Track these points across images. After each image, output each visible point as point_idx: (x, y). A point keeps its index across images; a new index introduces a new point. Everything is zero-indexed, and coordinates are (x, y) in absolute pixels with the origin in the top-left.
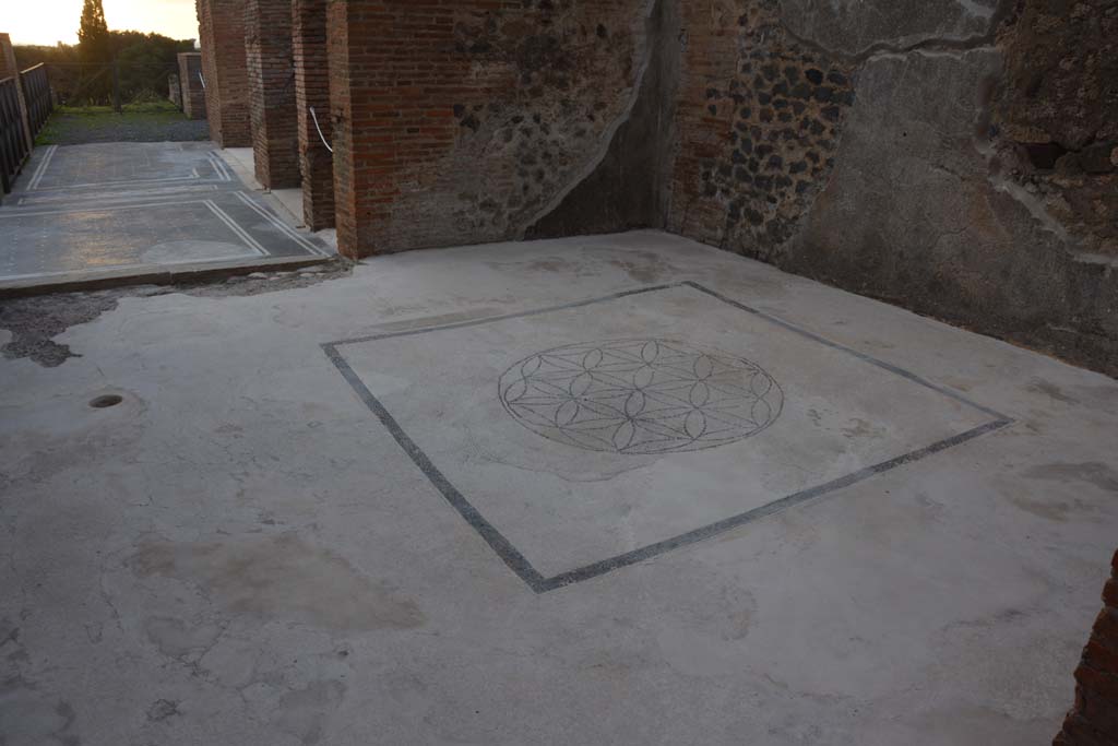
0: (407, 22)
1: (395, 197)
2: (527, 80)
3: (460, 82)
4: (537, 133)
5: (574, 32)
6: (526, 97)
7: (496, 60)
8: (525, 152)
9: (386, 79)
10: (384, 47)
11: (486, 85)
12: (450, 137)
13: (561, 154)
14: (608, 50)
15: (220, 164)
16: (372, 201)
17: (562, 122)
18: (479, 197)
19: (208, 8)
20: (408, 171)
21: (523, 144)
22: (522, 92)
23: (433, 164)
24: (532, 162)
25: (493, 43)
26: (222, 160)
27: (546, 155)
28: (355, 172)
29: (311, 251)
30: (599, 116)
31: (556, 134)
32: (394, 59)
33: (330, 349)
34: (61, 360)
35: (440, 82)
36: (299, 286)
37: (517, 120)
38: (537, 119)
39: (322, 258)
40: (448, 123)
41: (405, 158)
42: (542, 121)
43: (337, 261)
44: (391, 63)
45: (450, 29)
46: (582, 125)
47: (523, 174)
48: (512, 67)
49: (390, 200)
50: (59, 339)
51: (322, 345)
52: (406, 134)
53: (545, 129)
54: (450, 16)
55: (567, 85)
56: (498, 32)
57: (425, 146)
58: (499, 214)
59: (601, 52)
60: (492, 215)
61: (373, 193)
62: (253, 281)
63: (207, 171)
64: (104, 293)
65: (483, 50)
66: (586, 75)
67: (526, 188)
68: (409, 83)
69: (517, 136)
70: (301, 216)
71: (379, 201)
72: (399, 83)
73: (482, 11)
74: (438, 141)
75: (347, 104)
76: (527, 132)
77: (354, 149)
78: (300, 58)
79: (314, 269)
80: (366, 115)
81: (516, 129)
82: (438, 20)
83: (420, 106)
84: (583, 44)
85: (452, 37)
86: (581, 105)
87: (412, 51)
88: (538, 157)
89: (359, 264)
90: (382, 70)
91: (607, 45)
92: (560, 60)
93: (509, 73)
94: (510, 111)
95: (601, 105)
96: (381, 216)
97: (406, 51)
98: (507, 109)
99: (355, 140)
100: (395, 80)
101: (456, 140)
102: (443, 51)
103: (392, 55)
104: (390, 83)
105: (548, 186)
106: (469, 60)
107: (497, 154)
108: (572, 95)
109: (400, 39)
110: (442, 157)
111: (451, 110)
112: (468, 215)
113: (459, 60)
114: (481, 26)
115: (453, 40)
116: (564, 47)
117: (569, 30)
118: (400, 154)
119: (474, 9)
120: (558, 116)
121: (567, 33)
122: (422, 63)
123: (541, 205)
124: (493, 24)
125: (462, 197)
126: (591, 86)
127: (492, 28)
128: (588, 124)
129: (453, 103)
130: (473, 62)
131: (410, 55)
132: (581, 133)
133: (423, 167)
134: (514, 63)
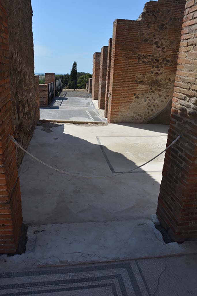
0: (126, 75)
1: (119, 111)
2: (151, 89)
3: (136, 88)
4: (152, 101)
6: (150, 93)
7: (144, 84)
8: (149, 105)
9: (120, 87)
10: (121, 80)
11: (141, 90)
12: (132, 100)
13: (157, 106)
14: (171, 84)
15: (92, 103)
16: (114, 111)
17: (158, 99)
18: (138, 113)
19: (95, 69)
20: (123, 106)
21: (149, 103)
22: (149, 92)
23: (128, 105)
24: (151, 107)
25: (144, 81)
27: (154, 106)
28: (112, 105)
29: (103, 121)
30: (167, 98)
31: (156, 101)
32: (122, 83)
34: (50, 132)
35: (131, 88)
36: (96, 126)
37: (148, 98)
38: (152, 98)
40: (132, 97)
41: (122, 103)
42: (154, 98)
43: (106, 123)
44: (121, 84)
45: (135, 77)
46: (163, 100)
47: (148, 109)
48: (148, 86)
49: (118, 112)
50: (51, 129)
51: (96, 136)
52: (123, 98)
53: (154, 100)
54: (135, 75)
55: (160, 91)
56: (145, 79)
57: (127, 101)
58: (142, 117)
59: (169, 84)
60: (140, 117)
61: (115, 110)
62: (88, 125)
63: (88, 104)
65: (142, 82)
66: (165, 89)
67: (148, 112)
68: (125, 88)
69: (148, 101)
70: (104, 115)
72: (123, 88)
73: (142, 74)
74: (130, 100)
75: (112, 92)
76: (150, 100)
77: (112, 100)
78: (107, 81)
79: (101, 124)
80: (115, 94)
81: (147, 99)
82: (132, 75)
83: (127, 93)
84: (165, 82)
85: (135, 79)
86: (163, 95)
87: (126, 81)
88: (152, 106)
89: (110, 124)
90: (119, 85)
91: (170, 83)
92: (159, 85)
93: (147, 87)
94: (146, 96)
95: (168, 96)
96: (116, 115)
97: (124, 81)
98: (146, 95)
99: (112, 99)
100: (122, 87)
101: (134, 100)
102: (133, 82)
103: (122, 82)
104: (121, 88)
105: (154, 112)
106: (138, 84)
107: (143, 104)
108: (161, 93)
109: (124, 79)
110: (130, 104)
111: (133, 94)
112: (135, 117)
113: (136, 84)
114: (142, 77)
115: (135, 80)
116: (160, 83)
117: (162, 79)
118: (121, 102)
119: (140, 73)
120: (157, 97)
121: (161, 79)
122: (128, 84)
123: (152, 116)
124: (144, 77)
125: (134, 112)
126: (166, 91)
127: (144, 78)
128: (164, 100)
129: (134, 93)
130: (139, 84)
131: (125, 82)
132: (163, 101)
133: (126, 105)
134: (148, 85)
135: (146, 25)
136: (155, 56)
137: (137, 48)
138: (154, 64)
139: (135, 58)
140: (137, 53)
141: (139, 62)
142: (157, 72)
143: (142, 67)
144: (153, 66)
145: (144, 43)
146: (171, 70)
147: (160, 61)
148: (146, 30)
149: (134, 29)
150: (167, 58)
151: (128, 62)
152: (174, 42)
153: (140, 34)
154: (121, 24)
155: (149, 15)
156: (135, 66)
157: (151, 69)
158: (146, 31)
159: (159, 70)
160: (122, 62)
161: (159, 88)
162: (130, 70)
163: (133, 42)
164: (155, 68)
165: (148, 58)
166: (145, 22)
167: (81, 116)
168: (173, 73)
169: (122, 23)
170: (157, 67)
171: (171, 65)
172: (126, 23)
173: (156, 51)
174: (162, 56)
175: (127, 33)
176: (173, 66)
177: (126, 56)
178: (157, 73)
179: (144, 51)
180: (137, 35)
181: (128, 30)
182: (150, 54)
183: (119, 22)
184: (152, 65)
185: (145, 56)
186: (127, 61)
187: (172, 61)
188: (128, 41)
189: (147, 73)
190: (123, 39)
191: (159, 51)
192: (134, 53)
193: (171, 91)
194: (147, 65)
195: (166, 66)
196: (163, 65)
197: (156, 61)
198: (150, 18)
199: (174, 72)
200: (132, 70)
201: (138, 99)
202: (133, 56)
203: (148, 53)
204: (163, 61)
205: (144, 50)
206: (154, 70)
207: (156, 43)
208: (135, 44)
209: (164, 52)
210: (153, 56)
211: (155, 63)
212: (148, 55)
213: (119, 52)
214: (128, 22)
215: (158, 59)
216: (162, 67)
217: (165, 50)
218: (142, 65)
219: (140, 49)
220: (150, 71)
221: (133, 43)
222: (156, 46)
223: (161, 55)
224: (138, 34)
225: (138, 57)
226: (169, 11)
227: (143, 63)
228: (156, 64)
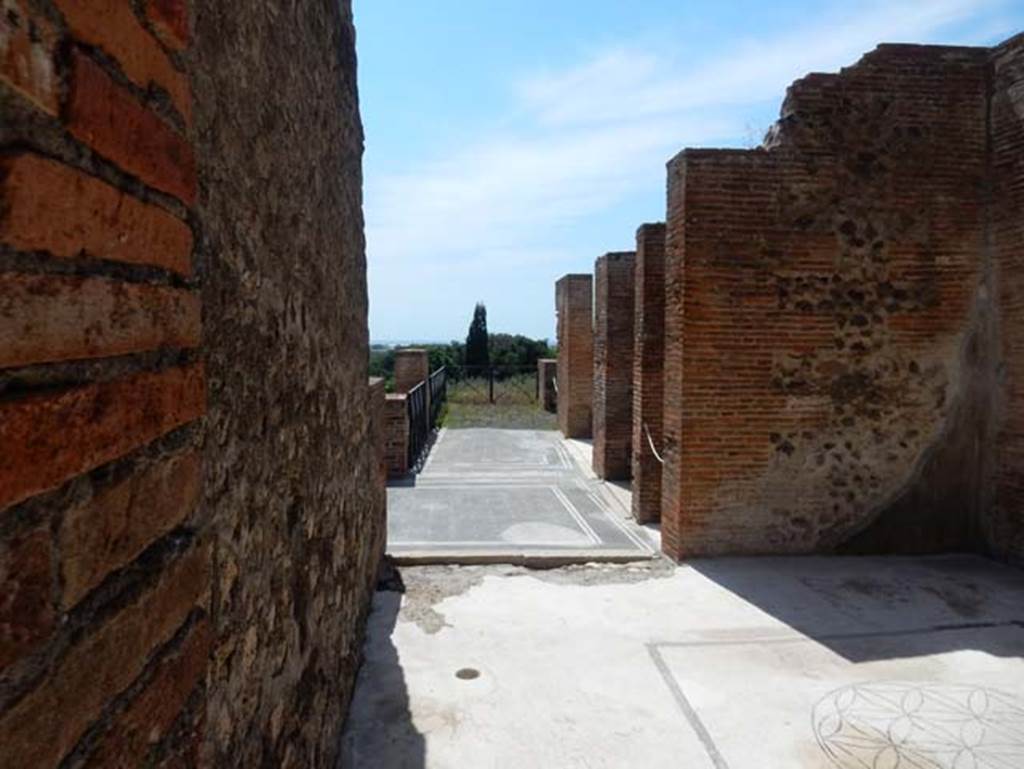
0: (732, 364)
1: (714, 508)
2: (840, 411)
3: (777, 413)
4: (848, 458)
5: (886, 368)
6: (837, 426)
7: (810, 394)
8: (836, 475)
9: (711, 410)
10: (713, 384)
11: (800, 416)
12: (766, 460)
13: (872, 478)
14: (920, 384)
15: (565, 453)
16: (694, 512)
17: (874, 448)
18: (792, 513)
20: (727, 488)
21: (835, 468)
22: (834, 422)
23: (750, 482)
24: (844, 484)
25: (808, 380)
26: (566, 450)
27: (858, 478)
28: (683, 487)
29: (639, 546)
30: (911, 444)
31: (865, 460)
32: (721, 395)
33: (653, 649)
34: (438, 628)
35: (760, 413)
36: (628, 581)
37: (828, 446)
38: (848, 445)
39: (648, 555)
40: (764, 447)
41: (726, 476)
42: (853, 447)
43: (659, 559)
44: (717, 398)
45: (769, 369)
46: (894, 452)
47: (834, 494)
48: (827, 399)
49: (709, 511)
50: (437, 608)
51: (647, 645)
52: (726, 456)
53: (856, 455)
54: (770, 359)
55: (878, 415)
56: (813, 372)
57: (743, 466)
58: (811, 530)
59: (913, 385)
60: (804, 530)
61: (696, 505)
62: (589, 571)
63: (554, 459)
64: (472, 568)
65: (799, 387)
66: (897, 406)
67: (836, 508)
68: (731, 414)
69: (829, 461)
70: (630, 509)
71: (700, 511)
72: (724, 414)
73: (798, 354)
74: (755, 463)
75: (679, 430)
76: (838, 457)
77: (683, 466)
78: (639, 383)
79: (640, 564)
80: (694, 439)
81: (828, 455)
82: (760, 362)
83: (741, 433)
84: (895, 379)
85: (770, 375)
86: (893, 433)
87: (736, 387)
88: (849, 480)
89: (680, 565)
90: (709, 403)
91: (919, 379)
92: (874, 394)
93: (822, 405)
94: (823, 438)
95: (913, 433)
96: (703, 525)
97: (730, 388)
98: (821, 437)
99: (683, 460)
100: (719, 411)
101: (771, 463)
102: (763, 387)
103: (718, 391)
104: (715, 414)
105: (859, 507)
106: (786, 395)
107: (811, 476)
108: (884, 424)
109: (725, 378)
110: (759, 476)
111: (769, 437)
112: (780, 529)
113: (775, 394)
114: (798, 366)
115: (771, 379)
116: (876, 382)
117: (880, 366)
118: (721, 473)
119: (793, 352)
120: (869, 443)
121: (879, 370)
122: (744, 397)
123: (852, 523)
124: (809, 365)
125: (775, 512)
126: (903, 416)
127: (806, 367)
128: (899, 451)
129: (769, 431)
130: (790, 396)
131: (734, 391)
132: (893, 458)
133: (739, 484)
134: (828, 396)
135: (799, 164)
136: (846, 278)
137: (772, 254)
138: (846, 312)
139: (768, 295)
140: (771, 274)
141: (782, 306)
142: (861, 343)
143: (794, 328)
144: (840, 319)
145: (797, 233)
146: (915, 330)
147: (868, 298)
148: (802, 181)
149: (756, 180)
150: (896, 285)
151: (738, 310)
152: (918, 218)
153: (780, 200)
154: (702, 168)
155: (811, 125)
156: (768, 324)
157: (833, 332)
158: (802, 185)
159: (867, 334)
160: (714, 313)
161: (870, 406)
162: (751, 340)
163: (755, 231)
164: (852, 323)
165: (817, 290)
166: (798, 152)
167: (544, 520)
168: (926, 339)
169: (707, 164)
170: (860, 321)
171: (911, 310)
172: (723, 162)
173: (846, 259)
174: (875, 278)
175: (729, 198)
176: (924, 313)
177: (730, 286)
178: (858, 346)
179: (803, 263)
180: (769, 203)
181: (733, 187)
182: (826, 275)
183: (696, 161)
184: (839, 315)
185: (805, 281)
186: (737, 306)
187: (917, 294)
188: (734, 230)
189: (820, 347)
190: (714, 222)
191: (863, 257)
192: (764, 273)
193: (925, 415)
194: (817, 315)
195: (896, 314)
196: (882, 312)
197: (849, 299)
198: (815, 137)
199: (928, 336)
200: (758, 340)
201: (789, 454)
202: (758, 287)
203: (816, 270)
204: (881, 296)
205: (803, 259)
206: (849, 335)
207: (848, 228)
208: (762, 240)
209: (880, 260)
210: (837, 279)
211: (847, 305)
212: (817, 278)
213: (702, 275)
214: (729, 158)
215: (859, 288)
216: (878, 320)
217: (884, 252)
218: (797, 318)
219: (784, 257)
220: (830, 341)
221: (755, 236)
222: (847, 238)
223: (869, 274)
224: (773, 200)
225: (776, 286)
226: (885, 106)
227: (800, 311)
228: (851, 310)
